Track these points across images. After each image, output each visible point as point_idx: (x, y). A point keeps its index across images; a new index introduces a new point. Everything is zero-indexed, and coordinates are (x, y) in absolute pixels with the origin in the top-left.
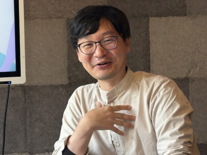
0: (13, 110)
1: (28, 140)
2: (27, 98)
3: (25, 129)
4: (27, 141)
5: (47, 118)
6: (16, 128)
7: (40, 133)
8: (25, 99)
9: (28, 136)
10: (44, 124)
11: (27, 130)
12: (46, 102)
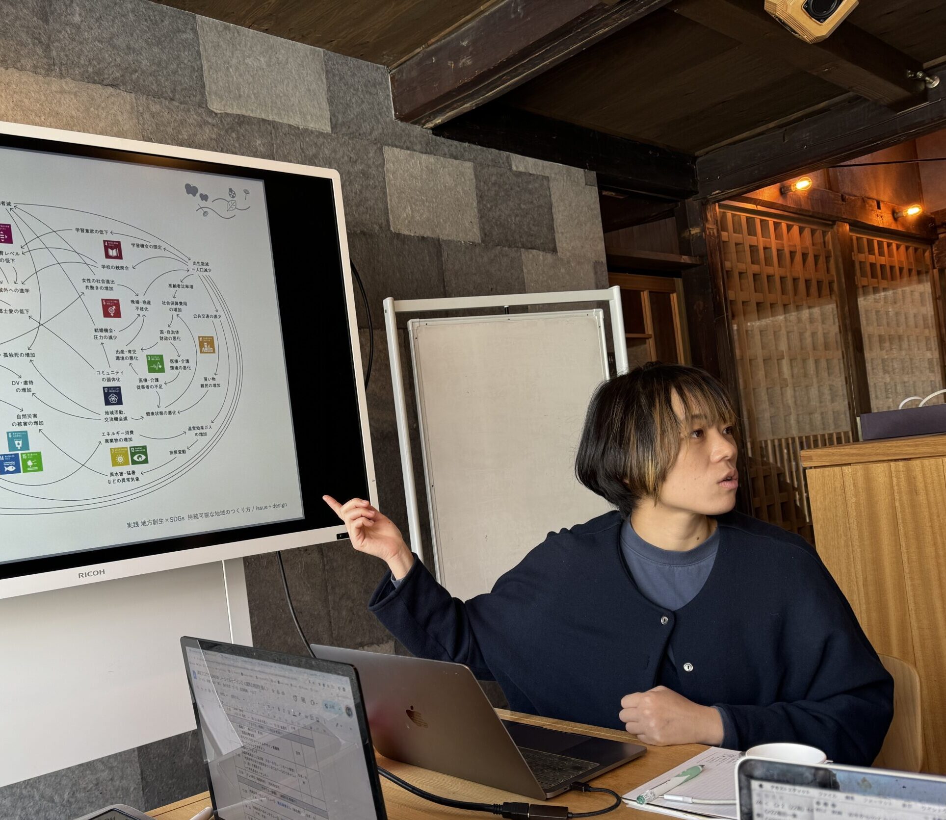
0: (309, 585)
1: (334, 632)
2: (326, 563)
3: (329, 613)
4: (332, 633)
5: (356, 592)
6: (316, 613)
7: (349, 618)
8: (324, 565)
9: (333, 624)
10: (353, 603)
11: (331, 615)
12: (351, 567)
